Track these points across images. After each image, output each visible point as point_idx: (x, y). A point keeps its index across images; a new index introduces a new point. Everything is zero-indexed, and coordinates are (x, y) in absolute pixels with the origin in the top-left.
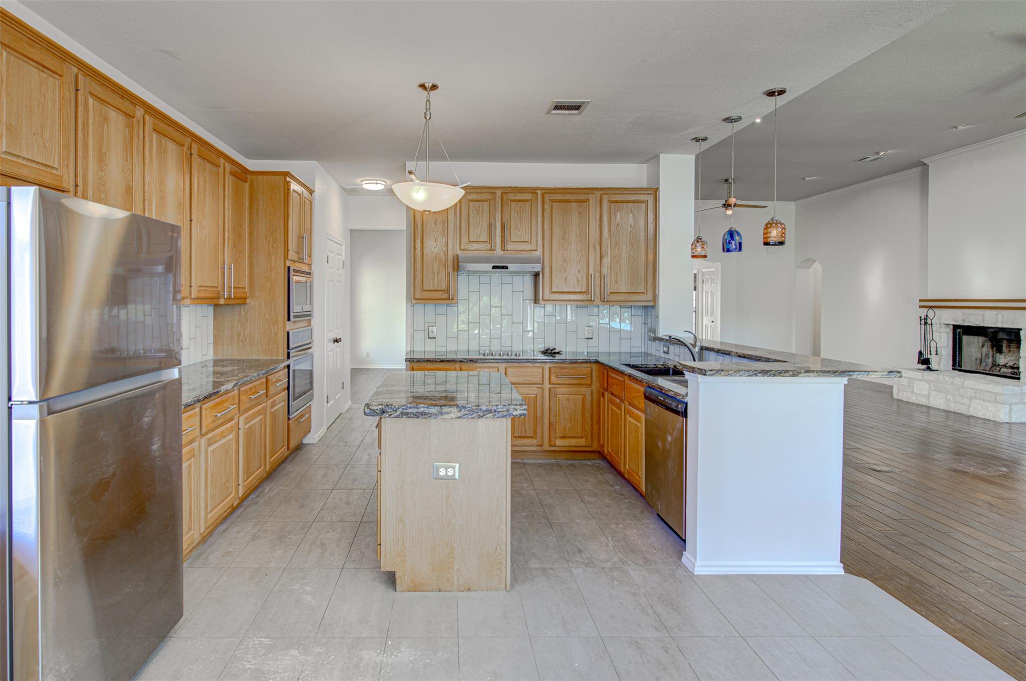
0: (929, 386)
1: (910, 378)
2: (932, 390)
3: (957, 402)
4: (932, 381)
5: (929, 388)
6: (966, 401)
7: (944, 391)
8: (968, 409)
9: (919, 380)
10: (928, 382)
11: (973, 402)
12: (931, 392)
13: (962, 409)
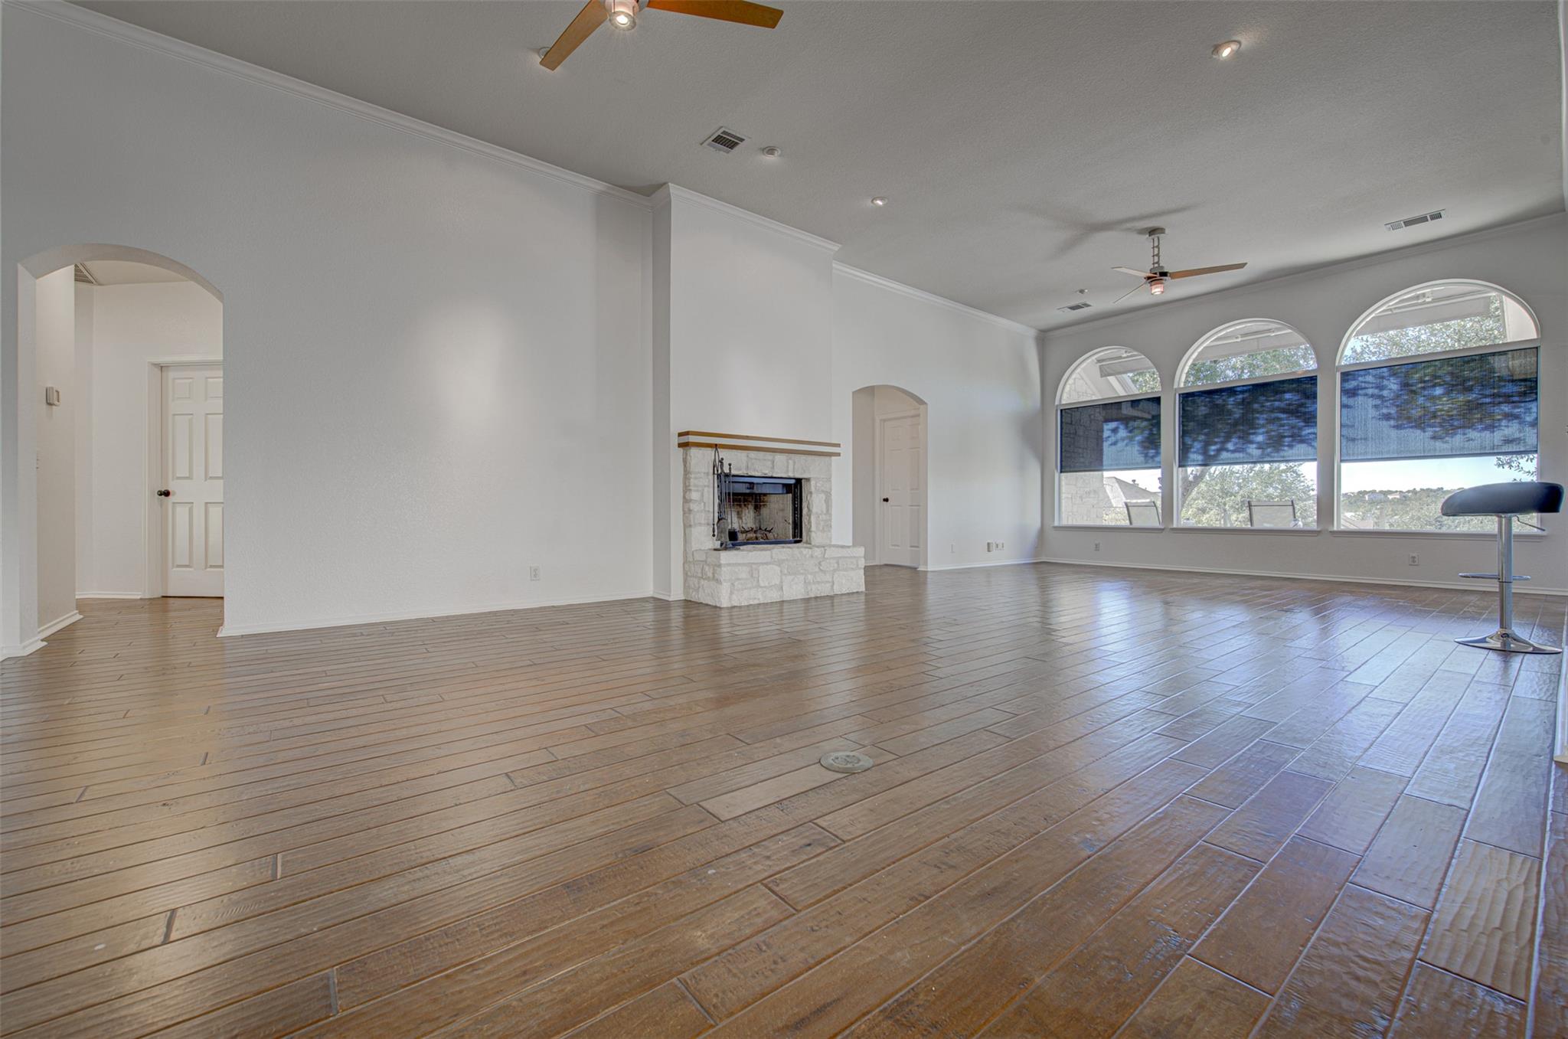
0: (779, 569)
1: (750, 565)
2: (785, 575)
3: (818, 583)
4: (784, 560)
5: (781, 571)
6: (828, 578)
7: (802, 571)
8: (832, 586)
9: (767, 564)
10: (780, 563)
11: (836, 576)
12: (784, 577)
13: (824, 590)
